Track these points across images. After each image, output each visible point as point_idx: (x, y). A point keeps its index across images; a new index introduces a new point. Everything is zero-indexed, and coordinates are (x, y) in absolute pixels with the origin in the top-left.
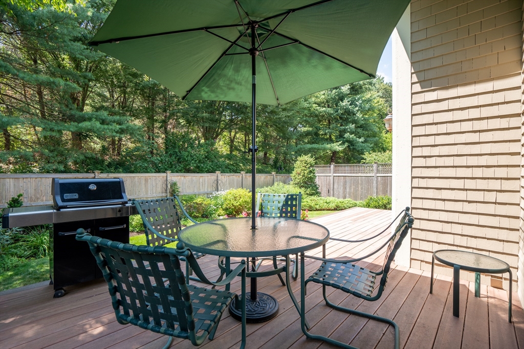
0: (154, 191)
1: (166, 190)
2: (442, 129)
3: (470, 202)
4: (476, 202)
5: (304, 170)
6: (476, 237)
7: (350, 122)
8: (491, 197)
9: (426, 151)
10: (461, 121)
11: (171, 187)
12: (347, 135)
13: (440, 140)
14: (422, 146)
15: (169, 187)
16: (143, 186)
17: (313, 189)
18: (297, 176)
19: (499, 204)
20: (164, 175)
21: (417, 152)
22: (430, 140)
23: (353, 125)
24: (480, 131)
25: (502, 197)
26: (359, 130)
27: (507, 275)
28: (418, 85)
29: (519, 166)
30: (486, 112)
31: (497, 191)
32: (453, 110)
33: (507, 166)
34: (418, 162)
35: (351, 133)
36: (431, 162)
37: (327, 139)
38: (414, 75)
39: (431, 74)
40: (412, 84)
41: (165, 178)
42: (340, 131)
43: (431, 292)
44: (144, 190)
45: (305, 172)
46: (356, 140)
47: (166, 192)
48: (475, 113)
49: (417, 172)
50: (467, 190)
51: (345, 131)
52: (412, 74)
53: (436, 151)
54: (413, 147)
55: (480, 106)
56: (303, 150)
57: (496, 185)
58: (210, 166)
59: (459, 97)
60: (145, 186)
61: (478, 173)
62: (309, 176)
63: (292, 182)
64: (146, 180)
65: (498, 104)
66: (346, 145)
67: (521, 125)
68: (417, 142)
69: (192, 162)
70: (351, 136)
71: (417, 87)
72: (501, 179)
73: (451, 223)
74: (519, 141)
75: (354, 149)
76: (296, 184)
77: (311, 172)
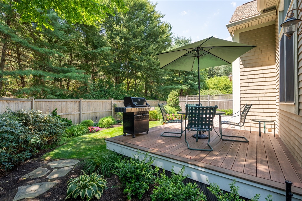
0: (106, 109)
1: (112, 108)
2: (251, 81)
3: (260, 105)
4: (263, 105)
5: (174, 98)
6: (263, 116)
7: (190, 74)
8: (267, 103)
9: (245, 88)
10: (257, 78)
11: (114, 106)
12: (189, 81)
13: (250, 84)
14: (244, 87)
15: (113, 107)
16: (101, 106)
17: (178, 108)
18: (170, 101)
19: (270, 105)
20: (111, 100)
21: (242, 88)
22: (247, 84)
23: (192, 76)
24: (263, 82)
25: (271, 103)
26: (195, 78)
27: (273, 123)
28: (243, 65)
29: (275, 93)
30: (265, 75)
31: (269, 101)
32: (254, 74)
33: (272, 93)
34: (242, 92)
35: (191, 80)
36: (247, 92)
37: (178, 83)
38: (241, 62)
39: (246, 62)
40: (240, 65)
41: (111, 102)
42: (185, 79)
43: (251, 133)
44: (101, 108)
45: (174, 99)
46: (194, 84)
47: (112, 109)
48: (261, 76)
49: (242, 95)
50: (259, 101)
51: (188, 79)
52: (240, 61)
53: (249, 88)
54: (241, 87)
55: (263, 74)
56: (168, 88)
57: (268, 99)
58: (122, 97)
59: (256, 70)
60: (102, 106)
61: (263, 95)
62: (177, 101)
63: (167, 105)
64: (103, 103)
65: (269, 73)
66: (189, 86)
67: (275, 80)
68: (242, 85)
69: (114, 95)
70: (191, 82)
71: (242, 66)
72: (270, 97)
73: (255, 112)
74: (275, 85)
75: (192, 88)
76: (170, 105)
77: (177, 99)
